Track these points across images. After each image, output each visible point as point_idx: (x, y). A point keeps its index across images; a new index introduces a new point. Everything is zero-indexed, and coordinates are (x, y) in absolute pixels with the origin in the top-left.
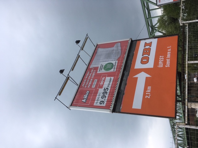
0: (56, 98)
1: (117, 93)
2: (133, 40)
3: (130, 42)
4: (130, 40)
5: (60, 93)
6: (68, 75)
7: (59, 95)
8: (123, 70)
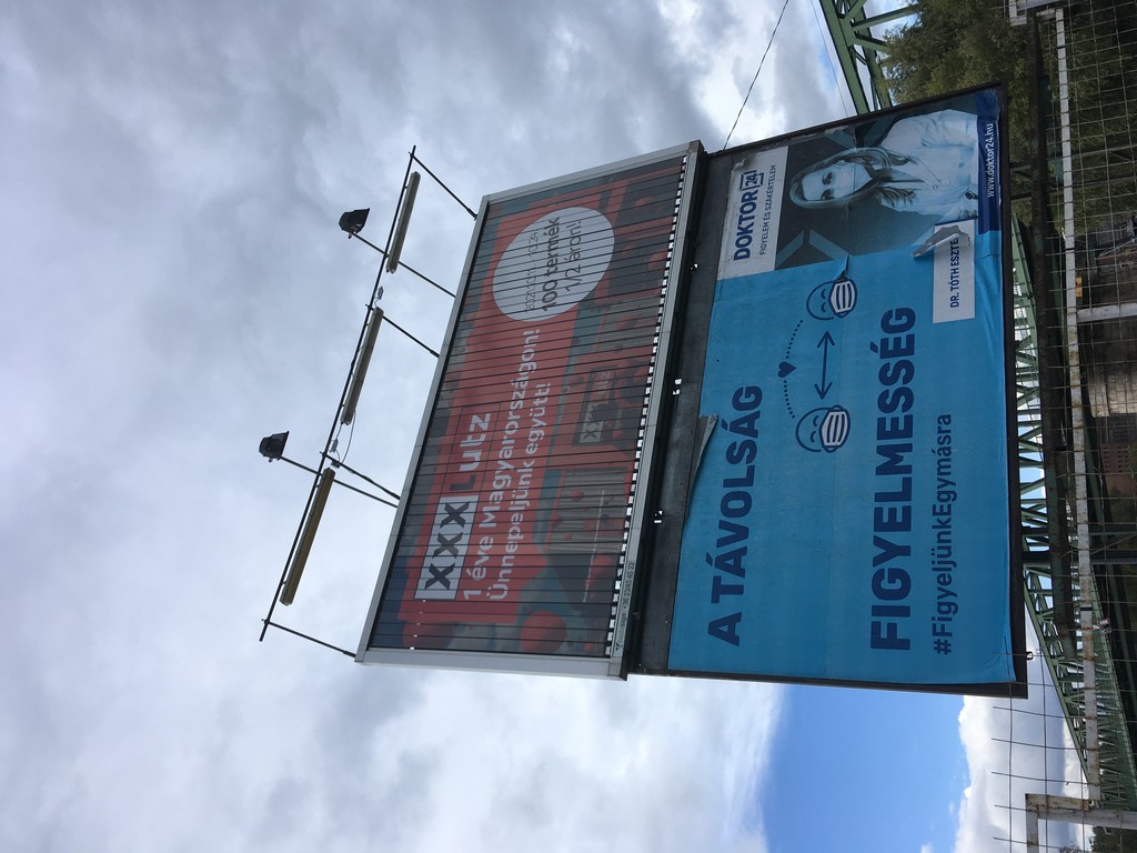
0: (267, 622)
1: (643, 541)
2: (710, 150)
3: (691, 168)
4: (694, 155)
5: (288, 591)
6: (325, 455)
7: (283, 601)
8: (666, 375)
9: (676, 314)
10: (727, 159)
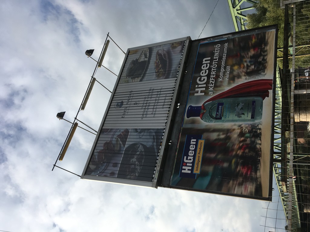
0: (55, 165)
1: (165, 149)
2: (193, 39)
3: (187, 44)
4: (188, 41)
5: (61, 157)
6: (76, 118)
7: (59, 160)
8: (175, 102)
10: (197, 42)
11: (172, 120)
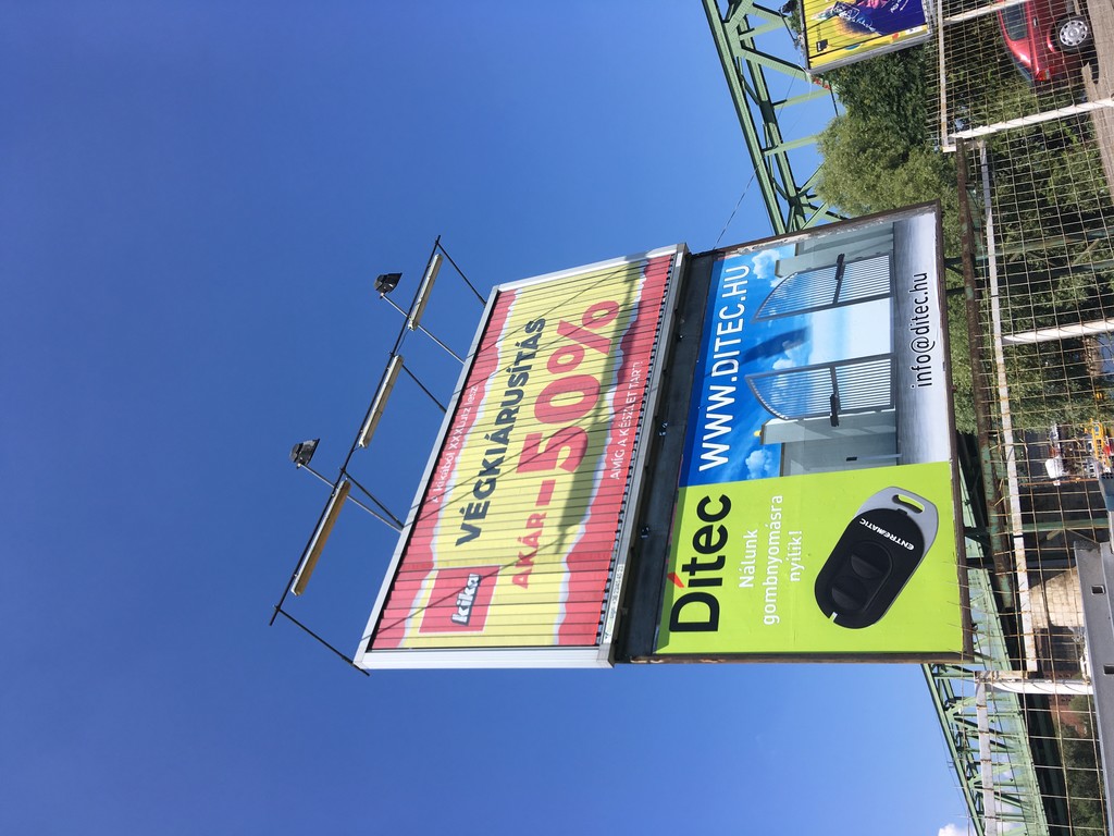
0: (278, 608)
4: (680, 256)
6: (343, 470)
8: (656, 418)
9: (664, 372)
10: (708, 258)
11: (646, 468)
